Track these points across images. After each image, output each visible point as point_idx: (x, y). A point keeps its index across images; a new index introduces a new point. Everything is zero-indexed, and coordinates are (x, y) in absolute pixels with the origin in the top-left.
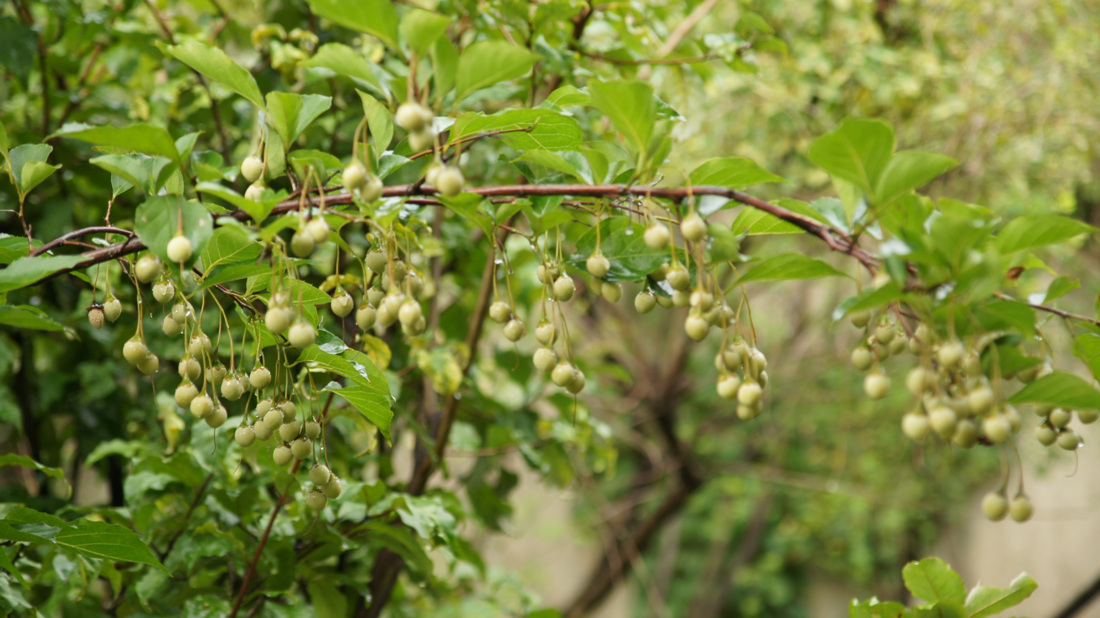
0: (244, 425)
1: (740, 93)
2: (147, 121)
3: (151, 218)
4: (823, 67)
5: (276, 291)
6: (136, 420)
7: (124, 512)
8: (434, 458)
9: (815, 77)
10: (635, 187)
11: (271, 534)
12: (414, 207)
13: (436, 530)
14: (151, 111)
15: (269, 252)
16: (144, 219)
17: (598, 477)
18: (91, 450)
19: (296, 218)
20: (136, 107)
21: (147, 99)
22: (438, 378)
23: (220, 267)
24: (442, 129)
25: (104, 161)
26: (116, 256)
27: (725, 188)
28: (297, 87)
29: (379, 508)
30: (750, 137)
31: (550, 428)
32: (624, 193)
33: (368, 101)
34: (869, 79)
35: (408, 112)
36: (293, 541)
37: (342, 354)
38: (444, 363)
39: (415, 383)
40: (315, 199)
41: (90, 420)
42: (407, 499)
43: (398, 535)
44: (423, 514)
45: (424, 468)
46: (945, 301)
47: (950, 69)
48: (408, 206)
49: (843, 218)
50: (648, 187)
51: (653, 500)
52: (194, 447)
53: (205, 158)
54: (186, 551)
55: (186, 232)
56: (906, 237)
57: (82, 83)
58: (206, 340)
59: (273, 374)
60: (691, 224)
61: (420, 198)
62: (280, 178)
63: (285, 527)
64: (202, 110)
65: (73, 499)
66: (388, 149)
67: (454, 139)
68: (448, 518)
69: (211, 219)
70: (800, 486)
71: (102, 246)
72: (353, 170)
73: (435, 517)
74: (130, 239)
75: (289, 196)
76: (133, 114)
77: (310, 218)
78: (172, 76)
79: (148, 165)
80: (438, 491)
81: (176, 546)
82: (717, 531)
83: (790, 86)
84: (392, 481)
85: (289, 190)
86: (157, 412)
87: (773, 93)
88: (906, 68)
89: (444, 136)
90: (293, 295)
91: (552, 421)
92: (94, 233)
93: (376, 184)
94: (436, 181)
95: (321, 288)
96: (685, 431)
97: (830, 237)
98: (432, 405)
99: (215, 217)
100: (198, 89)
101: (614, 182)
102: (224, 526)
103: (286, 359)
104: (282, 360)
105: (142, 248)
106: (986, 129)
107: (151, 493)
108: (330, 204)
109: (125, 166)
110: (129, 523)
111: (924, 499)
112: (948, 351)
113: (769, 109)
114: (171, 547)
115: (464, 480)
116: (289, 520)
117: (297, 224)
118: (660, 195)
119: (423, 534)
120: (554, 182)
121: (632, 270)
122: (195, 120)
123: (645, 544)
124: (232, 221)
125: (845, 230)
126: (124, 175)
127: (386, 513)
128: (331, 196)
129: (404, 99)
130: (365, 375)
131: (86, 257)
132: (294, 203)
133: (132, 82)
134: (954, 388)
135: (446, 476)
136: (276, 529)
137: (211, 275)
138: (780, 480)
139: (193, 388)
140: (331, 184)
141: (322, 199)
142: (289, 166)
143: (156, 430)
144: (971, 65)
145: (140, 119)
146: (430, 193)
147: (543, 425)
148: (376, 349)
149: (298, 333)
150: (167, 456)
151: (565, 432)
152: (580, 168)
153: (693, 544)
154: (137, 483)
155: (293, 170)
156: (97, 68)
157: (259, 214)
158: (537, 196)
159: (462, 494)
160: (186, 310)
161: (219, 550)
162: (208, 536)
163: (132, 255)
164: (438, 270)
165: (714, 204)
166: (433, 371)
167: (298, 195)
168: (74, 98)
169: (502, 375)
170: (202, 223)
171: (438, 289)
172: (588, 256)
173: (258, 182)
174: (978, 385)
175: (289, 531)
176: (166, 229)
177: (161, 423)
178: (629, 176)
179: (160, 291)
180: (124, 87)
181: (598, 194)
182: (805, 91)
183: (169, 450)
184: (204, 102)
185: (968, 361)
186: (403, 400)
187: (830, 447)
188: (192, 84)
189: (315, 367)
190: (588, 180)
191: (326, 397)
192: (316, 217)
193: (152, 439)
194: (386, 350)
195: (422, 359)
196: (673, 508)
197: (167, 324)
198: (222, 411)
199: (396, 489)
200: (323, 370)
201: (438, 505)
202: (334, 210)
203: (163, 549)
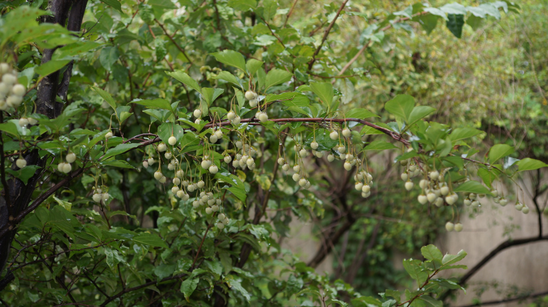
0: (196, 200)
1: (367, 88)
2: (165, 99)
3: (162, 130)
4: (395, 79)
5: (205, 154)
6: (161, 199)
7: (157, 230)
8: (262, 212)
9: (392, 82)
10: (327, 119)
11: (206, 237)
12: (252, 126)
13: (262, 236)
14: (166, 95)
15: (203, 141)
16: (160, 130)
17: (319, 218)
18: (147, 209)
19: (212, 129)
20: (161, 94)
21: (165, 91)
22: (263, 185)
23: (187, 147)
24: (261, 100)
25: (147, 111)
26: (152, 143)
27: (357, 119)
28: (215, 86)
29: (243, 229)
30: (370, 103)
31: (302, 201)
32: (323, 121)
33: (236, 90)
34: (411, 84)
35: (249, 94)
36: (214, 240)
37: (228, 176)
38: (265, 179)
39: (255, 186)
40: (218, 124)
41: (147, 199)
42: (252, 225)
43: (250, 238)
44: (258, 231)
45: (258, 215)
46: (432, 156)
47: (438, 80)
48: (250, 126)
49: (398, 129)
50: (331, 118)
51: (339, 225)
52: (180, 208)
53: (181, 110)
54: (178, 243)
55: (174, 135)
56: (418, 135)
57: (144, 86)
58: (182, 171)
59: (205, 183)
60: (345, 131)
61: (254, 123)
62: (206, 117)
63: (211, 235)
64: (183, 95)
65: (141, 226)
66: (243, 107)
67: (265, 103)
68: (266, 232)
69: (183, 130)
70: (389, 221)
71: (147, 140)
72: (230, 114)
73: (262, 231)
74: (156, 137)
75: (209, 122)
76: (160, 96)
77: (216, 130)
78: (173, 83)
79: (162, 112)
80: (264, 223)
81: (174, 241)
82: (361, 237)
83: (384, 86)
84: (248, 219)
85: (210, 121)
86: (168, 196)
87: (378, 88)
88: (423, 80)
89: (262, 102)
90: (211, 156)
91: (302, 199)
92: (144, 136)
93: (238, 118)
94: (259, 117)
95: (222, 154)
96: (349, 203)
97: (393, 135)
98: (261, 193)
99: (184, 130)
100: (182, 88)
101: (320, 116)
102: (190, 235)
103: (209, 178)
104: (208, 178)
105: (161, 140)
106: (450, 100)
107: (167, 224)
108: (223, 125)
109: (154, 113)
110: (159, 234)
111: (430, 226)
112: (434, 174)
113: (377, 93)
114: (173, 242)
115: (272, 219)
116: (212, 232)
117: (212, 132)
118: (335, 121)
119: (258, 237)
120: (299, 117)
121: (326, 147)
122: (180, 98)
123: (336, 241)
124: (190, 131)
125: (399, 133)
126: (154, 116)
127: (245, 230)
128: (223, 123)
129: (248, 90)
130: (236, 183)
131: (142, 144)
132: (211, 125)
133: (161, 86)
134: (436, 186)
135: (266, 218)
136: (208, 236)
137: (184, 149)
138: (382, 219)
139: (177, 188)
140: (224, 119)
141: (220, 123)
142: (209, 112)
143: (168, 203)
144: (445, 78)
145: (162, 98)
146: (257, 121)
147: (299, 200)
148: (241, 175)
149: (213, 169)
150: (171, 211)
151: (307, 203)
152: (308, 113)
153: (352, 241)
154: (161, 220)
155: (211, 114)
156: (149, 81)
157: (199, 128)
158: (293, 122)
159: (272, 224)
160: (175, 161)
161: (189, 243)
162: (185, 238)
163: (157, 143)
164: (263, 148)
165: (353, 124)
166: (261, 182)
167: (212, 123)
168: (141, 91)
169: (286, 184)
170: (180, 132)
171: (263, 154)
172: (311, 142)
173: (199, 118)
174: (443, 185)
175: (212, 236)
176: (168, 134)
177: (170, 200)
178: (326, 115)
179: (167, 155)
180: (158, 87)
181: (314, 121)
182: (389, 87)
183: (172, 209)
184: (184, 92)
185: (440, 177)
186: (251, 191)
187: (399, 208)
188: (180, 86)
189: (220, 181)
190: (311, 116)
191: (224, 191)
192: (218, 130)
193: (167, 206)
194: (244, 175)
195: (258, 178)
196: (346, 228)
197: (170, 167)
198: (187, 195)
199: (249, 222)
200: (223, 182)
201: (263, 227)
202: (225, 127)
203: (170, 242)
